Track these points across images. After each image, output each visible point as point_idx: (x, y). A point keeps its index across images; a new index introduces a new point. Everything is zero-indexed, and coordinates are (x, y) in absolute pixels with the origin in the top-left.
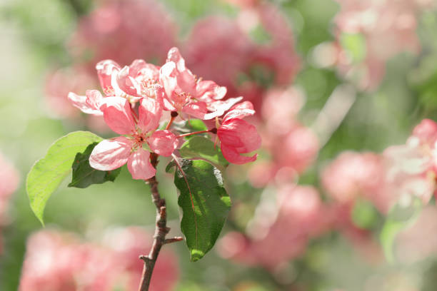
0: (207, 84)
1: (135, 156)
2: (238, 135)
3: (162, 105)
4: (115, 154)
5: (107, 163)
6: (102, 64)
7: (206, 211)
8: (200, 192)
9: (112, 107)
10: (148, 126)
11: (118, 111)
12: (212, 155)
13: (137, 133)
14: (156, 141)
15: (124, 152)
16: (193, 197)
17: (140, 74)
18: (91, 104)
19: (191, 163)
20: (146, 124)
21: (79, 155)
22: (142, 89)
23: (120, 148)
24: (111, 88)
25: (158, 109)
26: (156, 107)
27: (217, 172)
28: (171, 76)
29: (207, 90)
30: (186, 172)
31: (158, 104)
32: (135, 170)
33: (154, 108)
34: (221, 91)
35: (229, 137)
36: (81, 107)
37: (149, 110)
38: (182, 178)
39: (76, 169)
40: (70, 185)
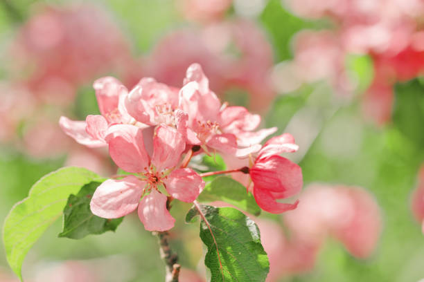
0: (236, 111)
1: (147, 200)
2: (279, 177)
3: (185, 137)
4: (121, 197)
5: (111, 209)
6: (101, 82)
7: (237, 273)
8: (229, 248)
9: (118, 138)
10: (164, 163)
11: (127, 143)
12: (240, 199)
13: (150, 172)
14: (173, 183)
15: (133, 195)
16: (221, 255)
17: (152, 96)
18: (93, 133)
19: (217, 211)
20: (162, 160)
21: (72, 196)
22: (156, 114)
23: (127, 190)
24: (117, 112)
25: (179, 141)
26: (176, 139)
27: (250, 222)
28: (192, 99)
29: (236, 119)
30: (211, 221)
31: (180, 135)
32: (147, 218)
33: (173, 141)
34: (253, 120)
35: (267, 180)
36: (76, 135)
37: (167, 143)
38: (206, 230)
39: (68, 214)
40: (61, 236)
